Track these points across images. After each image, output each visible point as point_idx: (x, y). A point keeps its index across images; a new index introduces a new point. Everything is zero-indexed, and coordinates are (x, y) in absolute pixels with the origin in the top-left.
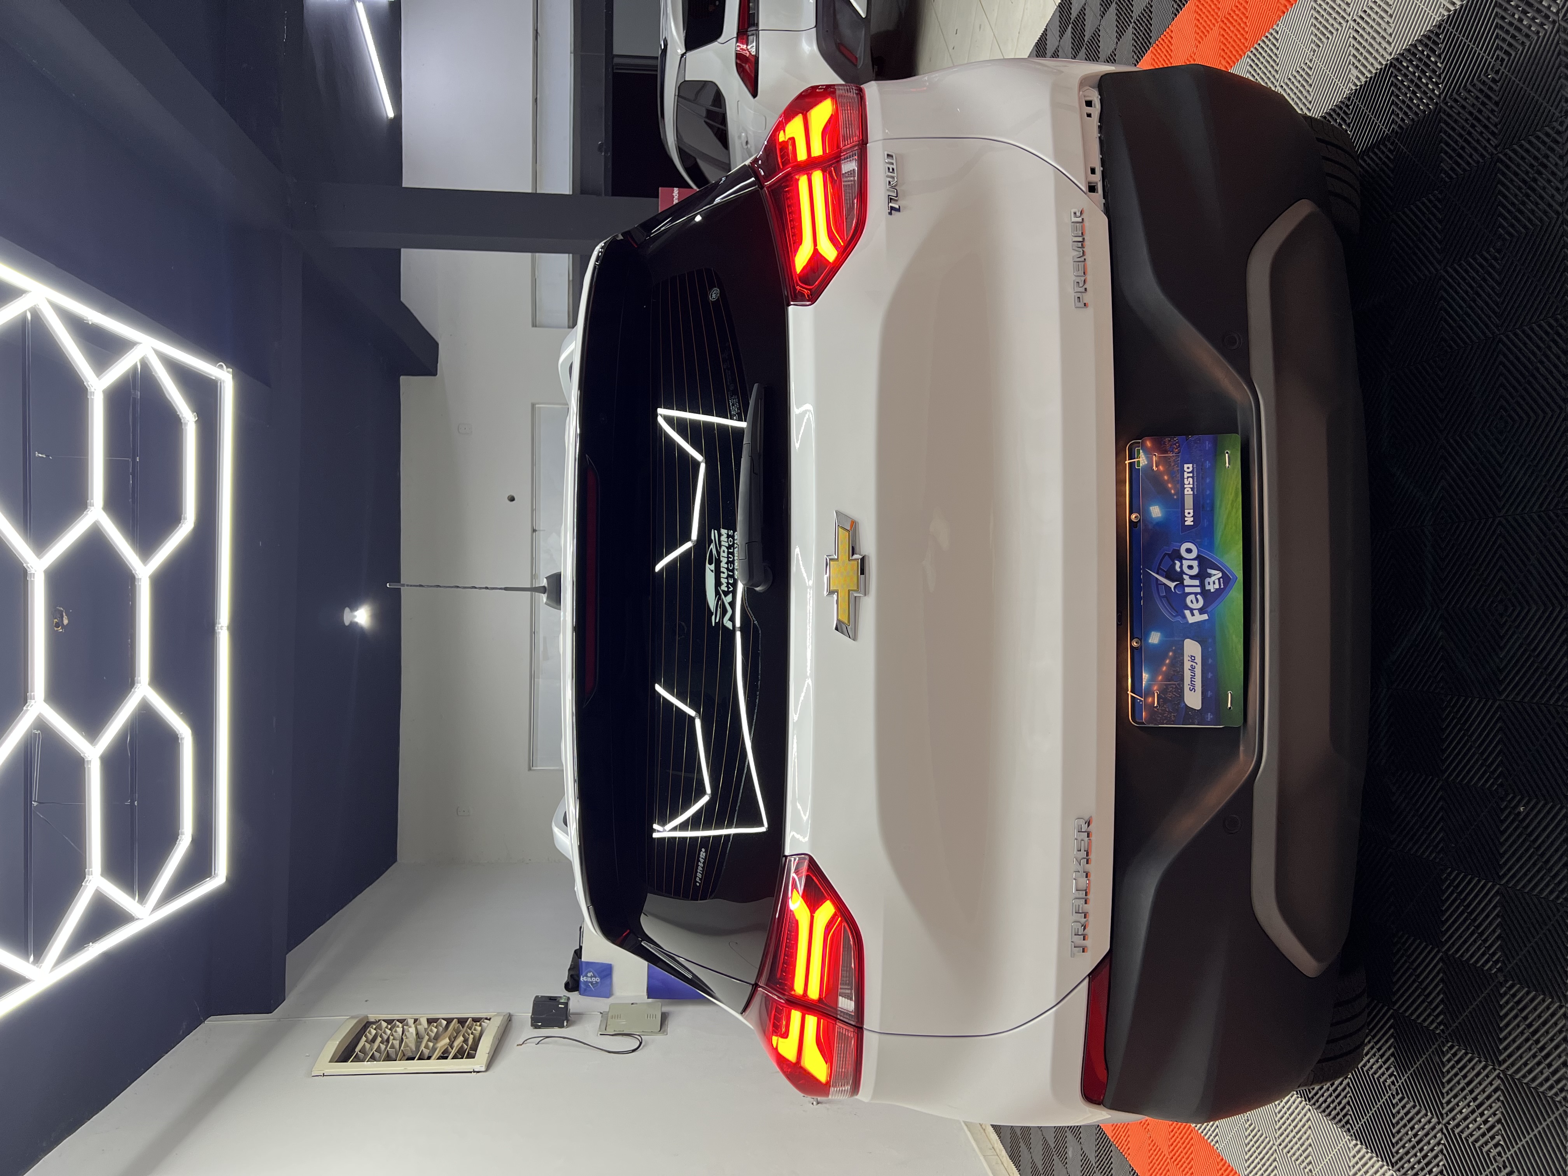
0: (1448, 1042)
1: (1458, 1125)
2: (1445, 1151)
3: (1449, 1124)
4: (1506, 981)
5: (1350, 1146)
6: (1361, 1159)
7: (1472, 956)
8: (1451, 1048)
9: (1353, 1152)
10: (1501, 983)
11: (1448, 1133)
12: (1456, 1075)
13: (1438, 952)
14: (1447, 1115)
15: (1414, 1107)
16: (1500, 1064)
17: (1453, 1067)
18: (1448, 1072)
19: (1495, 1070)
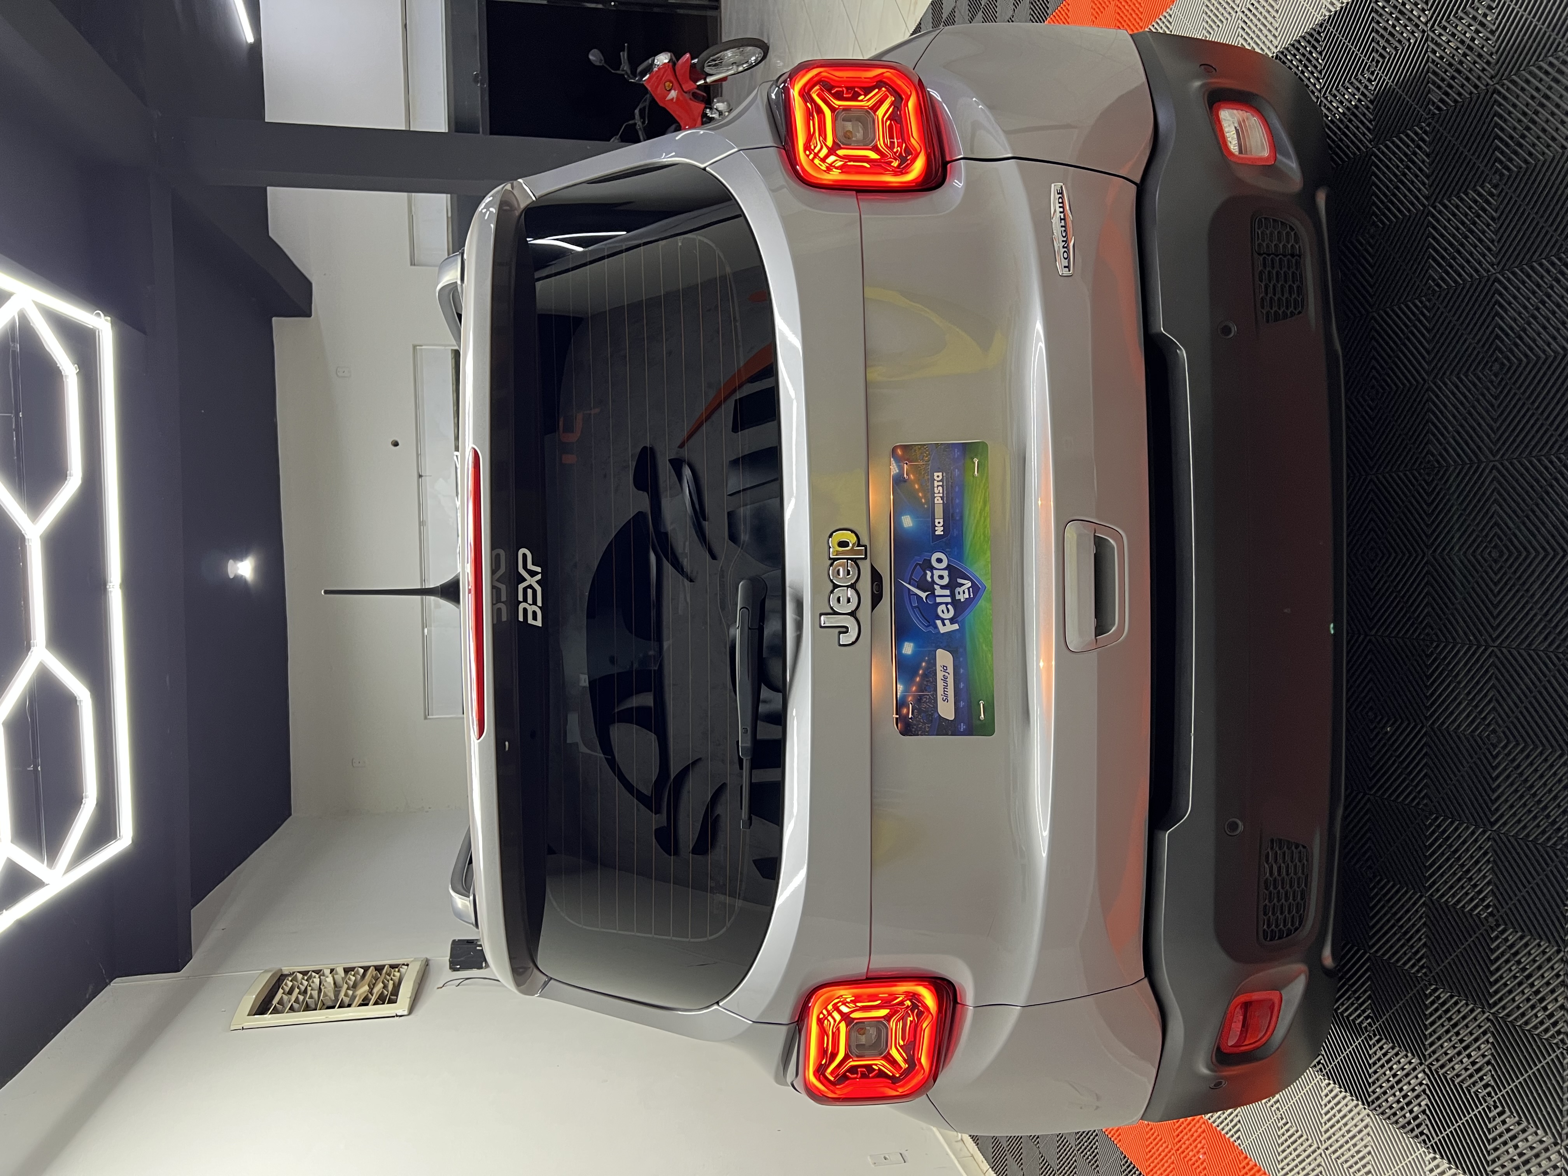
0: (1431, 985)
1: (1442, 1067)
2: (1428, 1092)
3: (1433, 1065)
4: (1498, 926)
5: (1322, 1085)
6: (1334, 1098)
7: (1459, 901)
8: (1435, 990)
9: (1325, 1092)
10: (1491, 927)
11: (1431, 1073)
12: (1440, 1017)
13: (1421, 897)
14: (1430, 1057)
15: (1393, 1048)
16: (1491, 1006)
17: (1436, 1010)
18: (1431, 1014)
19: (1484, 1013)
